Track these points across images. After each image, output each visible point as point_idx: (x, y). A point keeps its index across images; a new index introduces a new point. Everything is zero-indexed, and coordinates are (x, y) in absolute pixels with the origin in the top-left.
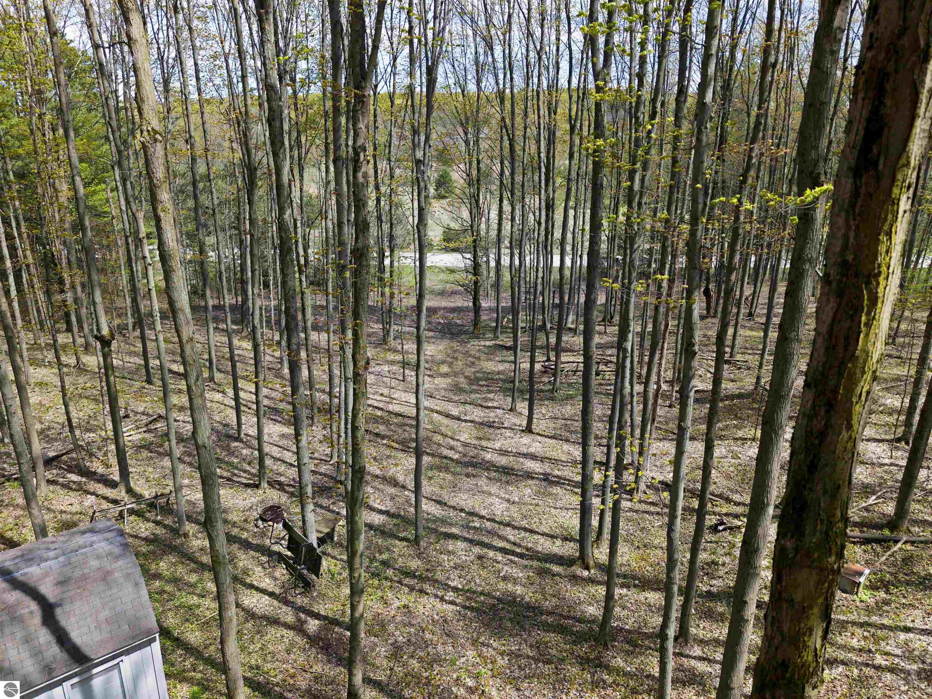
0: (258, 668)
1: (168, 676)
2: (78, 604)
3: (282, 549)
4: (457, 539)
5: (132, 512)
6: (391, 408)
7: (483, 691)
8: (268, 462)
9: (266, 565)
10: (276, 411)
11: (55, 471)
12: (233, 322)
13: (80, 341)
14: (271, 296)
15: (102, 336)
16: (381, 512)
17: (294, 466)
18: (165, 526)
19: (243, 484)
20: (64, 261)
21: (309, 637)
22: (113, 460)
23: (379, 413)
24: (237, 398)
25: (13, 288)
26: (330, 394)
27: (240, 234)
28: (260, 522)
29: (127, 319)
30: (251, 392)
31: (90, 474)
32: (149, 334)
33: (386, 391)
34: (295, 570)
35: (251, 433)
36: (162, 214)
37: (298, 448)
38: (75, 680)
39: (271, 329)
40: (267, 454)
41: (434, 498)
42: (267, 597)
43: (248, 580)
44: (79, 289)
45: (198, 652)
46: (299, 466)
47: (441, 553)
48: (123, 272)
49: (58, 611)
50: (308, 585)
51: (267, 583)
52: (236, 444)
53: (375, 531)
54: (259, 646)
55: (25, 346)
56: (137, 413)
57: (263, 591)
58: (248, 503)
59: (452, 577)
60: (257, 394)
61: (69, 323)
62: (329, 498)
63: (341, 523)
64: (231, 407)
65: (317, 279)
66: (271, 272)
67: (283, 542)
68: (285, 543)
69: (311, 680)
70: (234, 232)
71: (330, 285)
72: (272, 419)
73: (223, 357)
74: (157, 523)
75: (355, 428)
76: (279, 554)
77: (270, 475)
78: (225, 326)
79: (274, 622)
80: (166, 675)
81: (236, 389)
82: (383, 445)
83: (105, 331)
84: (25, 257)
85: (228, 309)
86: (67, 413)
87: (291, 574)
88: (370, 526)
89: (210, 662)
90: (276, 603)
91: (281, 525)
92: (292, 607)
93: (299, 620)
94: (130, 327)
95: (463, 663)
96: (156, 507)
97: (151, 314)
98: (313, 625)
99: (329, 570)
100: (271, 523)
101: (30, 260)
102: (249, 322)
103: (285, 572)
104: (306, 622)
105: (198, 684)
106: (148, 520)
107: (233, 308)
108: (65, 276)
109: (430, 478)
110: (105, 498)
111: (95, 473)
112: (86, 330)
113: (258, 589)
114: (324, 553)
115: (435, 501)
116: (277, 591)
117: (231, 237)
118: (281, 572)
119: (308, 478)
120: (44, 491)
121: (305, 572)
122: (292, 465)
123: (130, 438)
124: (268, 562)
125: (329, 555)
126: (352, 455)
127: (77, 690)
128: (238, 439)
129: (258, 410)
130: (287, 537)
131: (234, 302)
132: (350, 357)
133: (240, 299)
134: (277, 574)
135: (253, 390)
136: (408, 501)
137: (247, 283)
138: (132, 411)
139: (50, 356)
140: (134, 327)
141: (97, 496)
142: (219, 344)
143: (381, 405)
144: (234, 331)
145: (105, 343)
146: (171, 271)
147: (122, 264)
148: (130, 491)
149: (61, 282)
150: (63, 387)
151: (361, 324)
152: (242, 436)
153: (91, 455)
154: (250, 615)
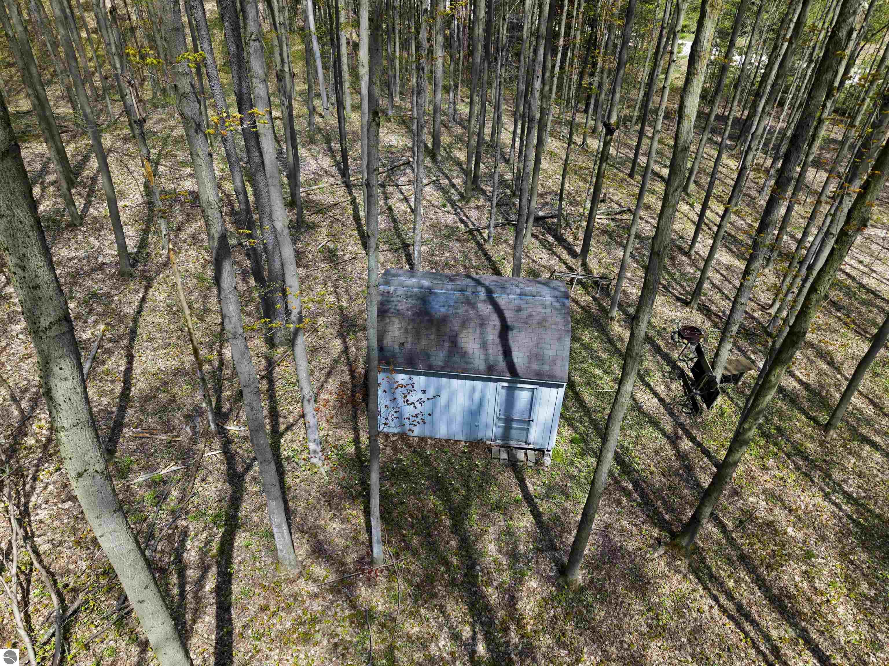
0: (628, 449)
1: (562, 416)
2: (523, 334)
3: (686, 367)
4: (877, 450)
5: (580, 282)
6: (865, 281)
7: (828, 601)
8: (706, 285)
9: (667, 375)
10: (734, 239)
11: (539, 229)
12: (730, 137)
13: (591, 123)
14: (782, 117)
15: (610, 124)
16: (800, 381)
17: (729, 299)
18: (600, 305)
19: (675, 296)
20: (603, 45)
21: (678, 451)
22: (581, 235)
23: (849, 282)
24: (702, 215)
25: (558, 65)
26: (800, 242)
27: (778, 38)
28: (677, 336)
29: (634, 112)
30: (717, 214)
31: (560, 240)
32: (649, 131)
33: (867, 260)
34: (690, 391)
35: (701, 252)
36: (709, 10)
37: (742, 284)
38: (506, 384)
39: (766, 153)
40: (708, 278)
41: (870, 396)
42: (657, 401)
43: (647, 379)
44: (605, 75)
45: (589, 411)
46: (734, 303)
47: (850, 453)
48: (647, 64)
49: (511, 334)
50: (695, 409)
51: (661, 389)
52: (685, 258)
53: (784, 396)
54: (635, 434)
55: (551, 118)
56: (612, 201)
57: (656, 394)
58: (673, 315)
59: (850, 482)
60: (723, 217)
61: (588, 105)
62: (750, 344)
63: (752, 372)
64: (693, 222)
65: (845, 107)
66: (793, 89)
67: (690, 362)
68: (691, 364)
69: (665, 485)
70: (772, 36)
71: (859, 118)
72: (726, 247)
73: (705, 171)
74: (595, 299)
75: (813, 289)
76: (682, 371)
77: (703, 298)
78: (720, 139)
79: (655, 423)
80: (561, 414)
81: (705, 206)
82: (837, 317)
83: (614, 119)
84: (575, 37)
85: (730, 123)
86: (563, 184)
87: (685, 393)
88: (781, 390)
89: (594, 423)
90: (662, 409)
91: (694, 347)
92: (675, 420)
93: (676, 434)
94: (634, 120)
95: (819, 563)
96: (598, 286)
97: (656, 112)
98: (686, 445)
99: (721, 407)
100: (686, 341)
101: (578, 41)
102: (745, 141)
103: (681, 388)
104: (681, 438)
105: (580, 434)
106: (588, 293)
107: (737, 121)
108: (600, 60)
109: (877, 375)
110: (565, 263)
111: (565, 240)
112: (599, 115)
113: (652, 390)
114: (724, 391)
115: (870, 400)
116: (667, 400)
117: (765, 41)
118: (677, 386)
119: (739, 317)
120: (529, 241)
121: (699, 398)
122: (727, 297)
123: (599, 221)
124: (670, 372)
125: (727, 394)
126: (797, 317)
127: (504, 392)
128: (687, 254)
129: (717, 234)
130: (695, 360)
131: (738, 115)
132: (846, 211)
133: (746, 113)
134: (673, 387)
135: (721, 213)
136: (837, 386)
137: (761, 97)
138: (609, 198)
139: (565, 131)
140: (637, 120)
141: (561, 259)
142: (705, 156)
143: (854, 273)
144: (727, 146)
145: (610, 131)
146: (694, 74)
147: (649, 56)
148: (584, 265)
149: (594, 65)
150: (566, 160)
151: (880, 176)
152: (693, 252)
153: (568, 225)
154: (637, 407)
